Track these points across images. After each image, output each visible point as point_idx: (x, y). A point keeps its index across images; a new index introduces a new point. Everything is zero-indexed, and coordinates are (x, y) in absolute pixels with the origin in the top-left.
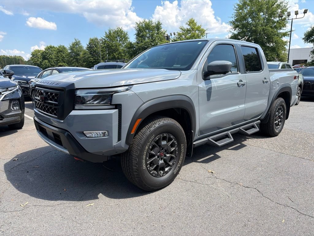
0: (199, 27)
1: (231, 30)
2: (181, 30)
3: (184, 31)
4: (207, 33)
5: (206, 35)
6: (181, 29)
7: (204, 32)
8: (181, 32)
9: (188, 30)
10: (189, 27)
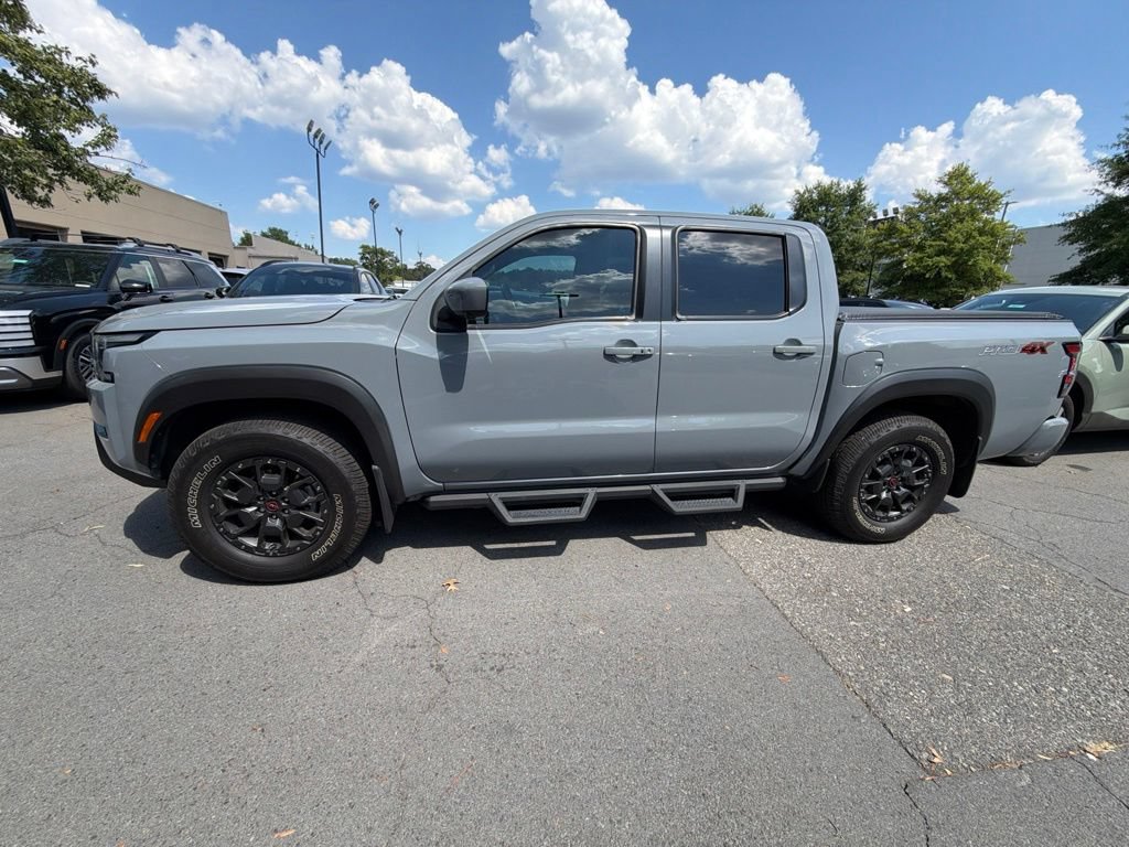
0: (981, 188)
1: (1100, 188)
2: (918, 200)
3: (928, 201)
4: (1007, 204)
5: (1002, 211)
6: (919, 196)
7: (994, 201)
8: (917, 206)
9: (941, 198)
10: (945, 191)
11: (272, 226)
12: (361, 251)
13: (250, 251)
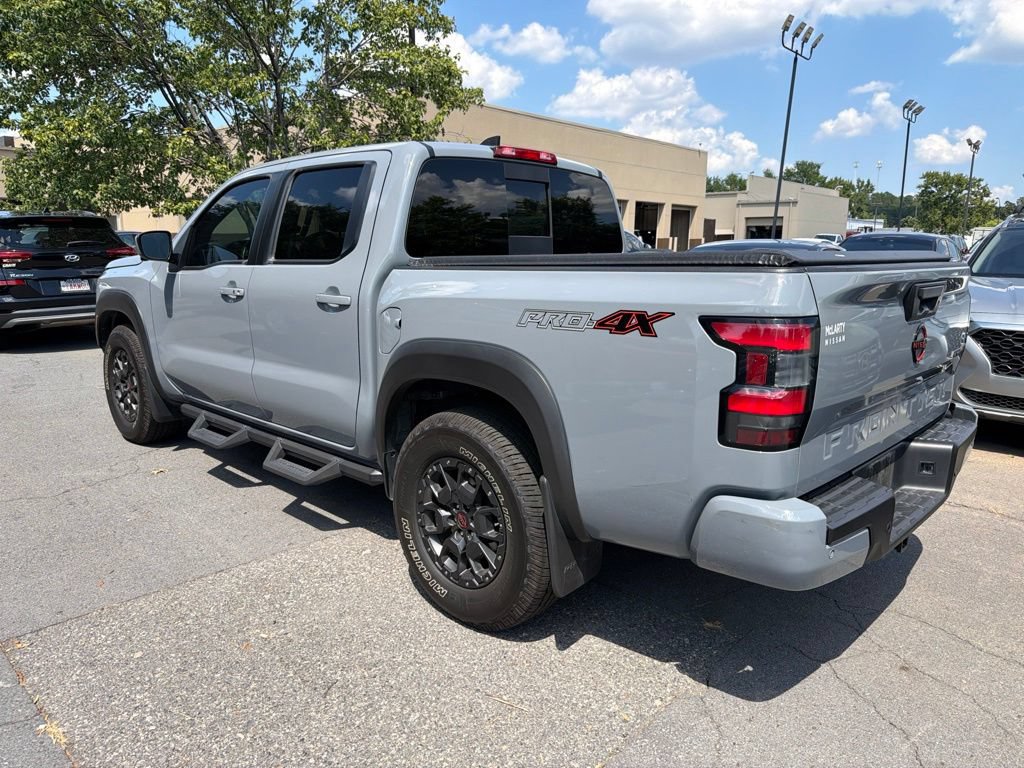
11: (800, 160)
12: (922, 182)
13: (741, 197)
